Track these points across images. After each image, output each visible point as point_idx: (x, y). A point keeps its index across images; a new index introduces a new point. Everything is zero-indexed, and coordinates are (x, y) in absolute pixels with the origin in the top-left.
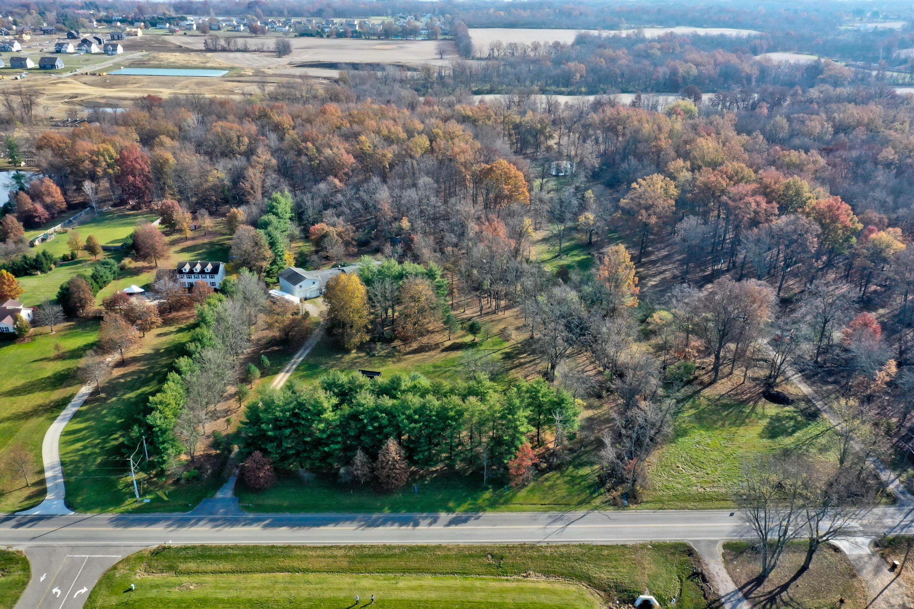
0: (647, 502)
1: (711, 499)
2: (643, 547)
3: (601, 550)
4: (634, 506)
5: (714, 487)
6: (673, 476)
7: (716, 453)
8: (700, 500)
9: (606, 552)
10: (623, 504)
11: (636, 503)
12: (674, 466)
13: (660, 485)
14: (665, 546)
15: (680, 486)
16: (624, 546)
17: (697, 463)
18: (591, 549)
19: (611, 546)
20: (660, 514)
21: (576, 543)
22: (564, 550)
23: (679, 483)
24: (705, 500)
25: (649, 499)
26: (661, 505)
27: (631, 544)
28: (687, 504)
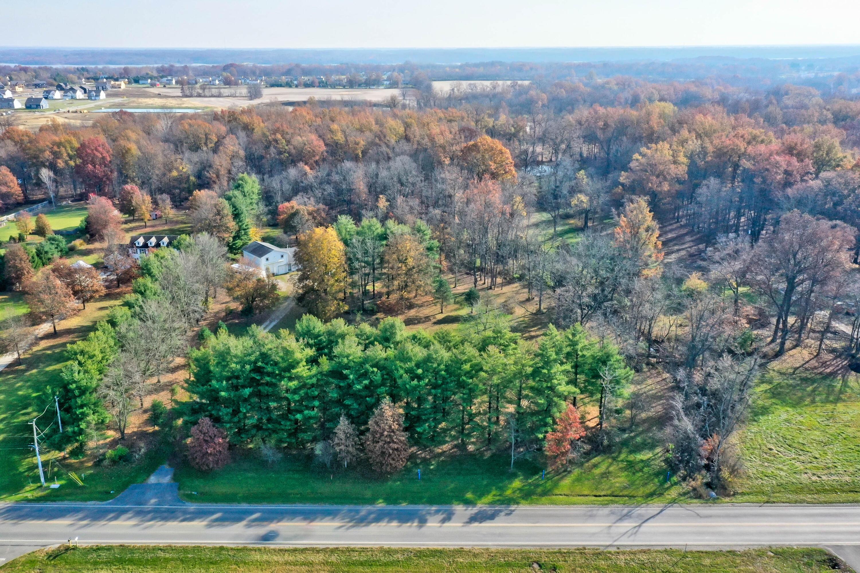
0: (743, 494)
1: (834, 490)
2: (761, 553)
3: (700, 558)
4: (727, 499)
5: (831, 474)
6: (768, 461)
7: (817, 433)
8: (818, 492)
9: (707, 562)
10: (709, 495)
11: (728, 495)
12: (763, 447)
13: (755, 472)
14: (793, 554)
15: (782, 473)
16: (732, 553)
17: (795, 445)
18: (684, 557)
19: (713, 553)
20: (767, 510)
21: (659, 549)
22: (644, 557)
23: (782, 470)
24: (825, 491)
25: (744, 490)
26: (765, 498)
27: (742, 549)
28: (802, 497)
